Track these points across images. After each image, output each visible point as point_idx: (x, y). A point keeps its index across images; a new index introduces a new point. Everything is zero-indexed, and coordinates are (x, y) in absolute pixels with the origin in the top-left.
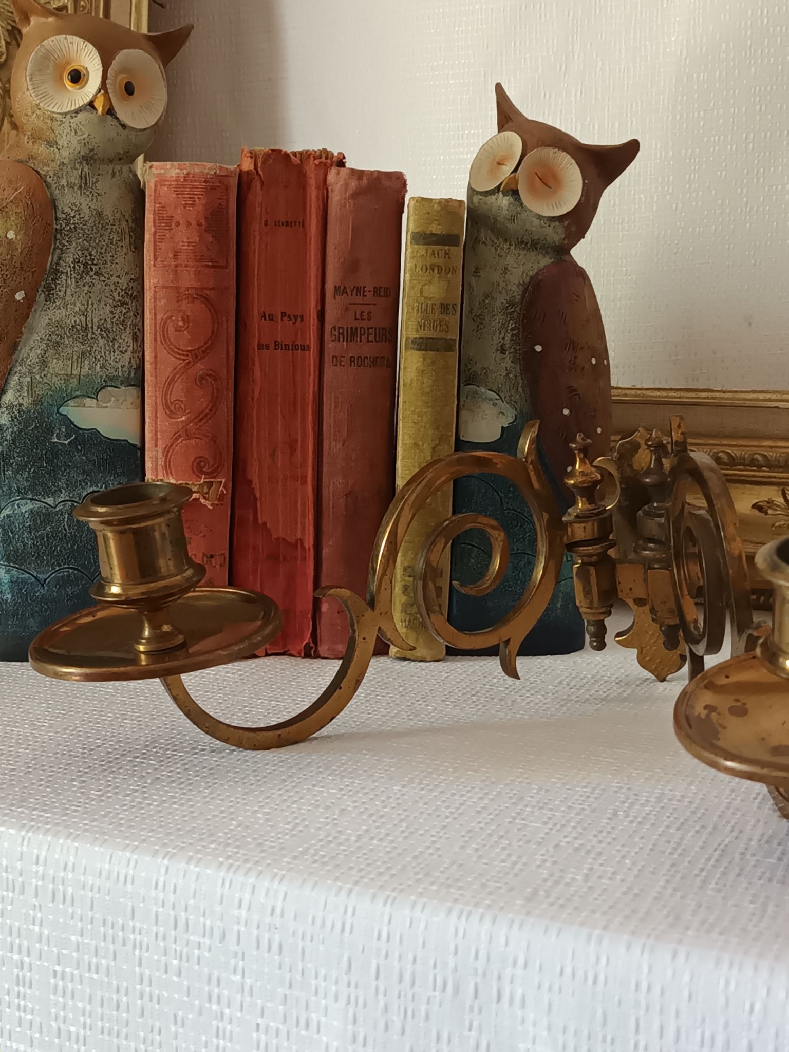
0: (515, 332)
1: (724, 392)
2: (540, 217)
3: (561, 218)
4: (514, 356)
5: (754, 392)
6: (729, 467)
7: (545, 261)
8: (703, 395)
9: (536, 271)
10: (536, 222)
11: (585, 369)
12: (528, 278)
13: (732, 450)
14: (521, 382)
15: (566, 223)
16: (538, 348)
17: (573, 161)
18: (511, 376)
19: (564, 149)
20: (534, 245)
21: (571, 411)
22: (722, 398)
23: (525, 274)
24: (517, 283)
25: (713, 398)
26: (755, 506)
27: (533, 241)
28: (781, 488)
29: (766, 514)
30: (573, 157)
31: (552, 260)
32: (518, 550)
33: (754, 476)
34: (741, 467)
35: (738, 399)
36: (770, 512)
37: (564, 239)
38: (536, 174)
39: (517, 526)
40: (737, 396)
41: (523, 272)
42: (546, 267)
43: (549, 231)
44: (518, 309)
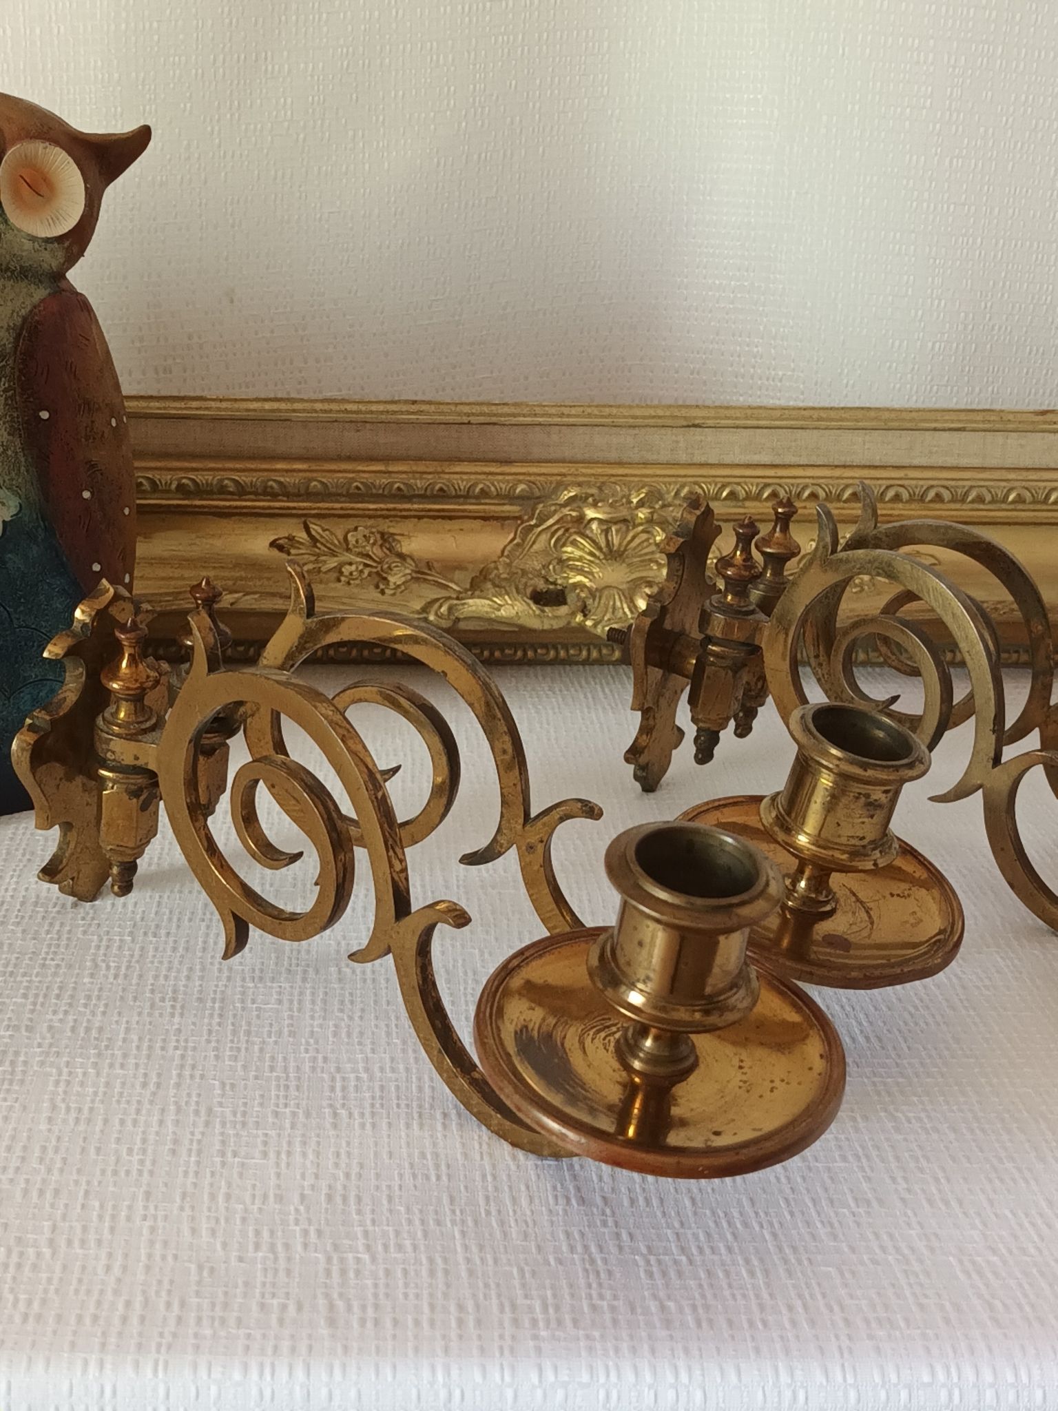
0: (10, 393)
1: (221, 400)
2: (33, 239)
3: (60, 239)
4: (11, 427)
5: (257, 400)
6: (236, 497)
7: (40, 293)
8: (195, 404)
9: (29, 308)
10: (28, 245)
11: (106, 435)
12: (20, 320)
13: (240, 477)
14: (23, 459)
15: (67, 244)
16: (45, 415)
17: (70, 159)
18: (9, 453)
19: (56, 142)
20: (24, 273)
21: (92, 493)
22: (219, 409)
23: (15, 314)
24: (6, 326)
25: (207, 409)
26: (273, 544)
27: (21, 267)
28: (303, 519)
29: (289, 554)
30: (70, 154)
31: (48, 291)
32: (36, 676)
33: (270, 508)
34: (252, 497)
35: (238, 410)
36: (293, 551)
37: (63, 264)
38: (22, 177)
39: (33, 646)
40: (236, 405)
41: (13, 311)
42: (42, 301)
43: (46, 255)
44: (10, 362)
